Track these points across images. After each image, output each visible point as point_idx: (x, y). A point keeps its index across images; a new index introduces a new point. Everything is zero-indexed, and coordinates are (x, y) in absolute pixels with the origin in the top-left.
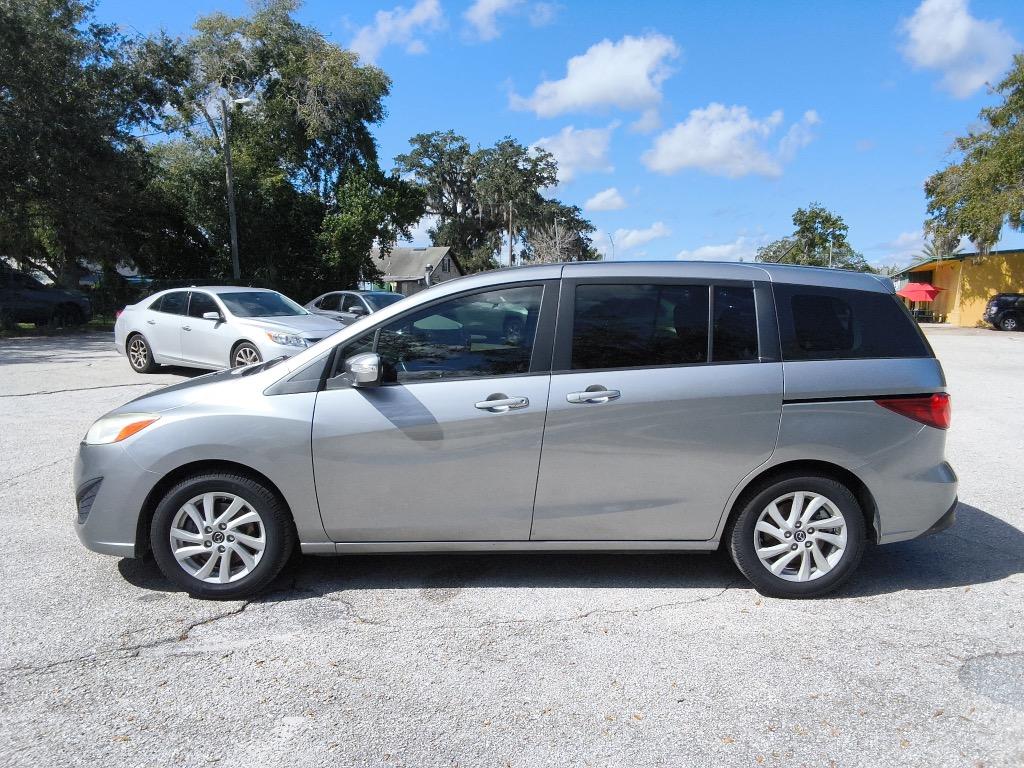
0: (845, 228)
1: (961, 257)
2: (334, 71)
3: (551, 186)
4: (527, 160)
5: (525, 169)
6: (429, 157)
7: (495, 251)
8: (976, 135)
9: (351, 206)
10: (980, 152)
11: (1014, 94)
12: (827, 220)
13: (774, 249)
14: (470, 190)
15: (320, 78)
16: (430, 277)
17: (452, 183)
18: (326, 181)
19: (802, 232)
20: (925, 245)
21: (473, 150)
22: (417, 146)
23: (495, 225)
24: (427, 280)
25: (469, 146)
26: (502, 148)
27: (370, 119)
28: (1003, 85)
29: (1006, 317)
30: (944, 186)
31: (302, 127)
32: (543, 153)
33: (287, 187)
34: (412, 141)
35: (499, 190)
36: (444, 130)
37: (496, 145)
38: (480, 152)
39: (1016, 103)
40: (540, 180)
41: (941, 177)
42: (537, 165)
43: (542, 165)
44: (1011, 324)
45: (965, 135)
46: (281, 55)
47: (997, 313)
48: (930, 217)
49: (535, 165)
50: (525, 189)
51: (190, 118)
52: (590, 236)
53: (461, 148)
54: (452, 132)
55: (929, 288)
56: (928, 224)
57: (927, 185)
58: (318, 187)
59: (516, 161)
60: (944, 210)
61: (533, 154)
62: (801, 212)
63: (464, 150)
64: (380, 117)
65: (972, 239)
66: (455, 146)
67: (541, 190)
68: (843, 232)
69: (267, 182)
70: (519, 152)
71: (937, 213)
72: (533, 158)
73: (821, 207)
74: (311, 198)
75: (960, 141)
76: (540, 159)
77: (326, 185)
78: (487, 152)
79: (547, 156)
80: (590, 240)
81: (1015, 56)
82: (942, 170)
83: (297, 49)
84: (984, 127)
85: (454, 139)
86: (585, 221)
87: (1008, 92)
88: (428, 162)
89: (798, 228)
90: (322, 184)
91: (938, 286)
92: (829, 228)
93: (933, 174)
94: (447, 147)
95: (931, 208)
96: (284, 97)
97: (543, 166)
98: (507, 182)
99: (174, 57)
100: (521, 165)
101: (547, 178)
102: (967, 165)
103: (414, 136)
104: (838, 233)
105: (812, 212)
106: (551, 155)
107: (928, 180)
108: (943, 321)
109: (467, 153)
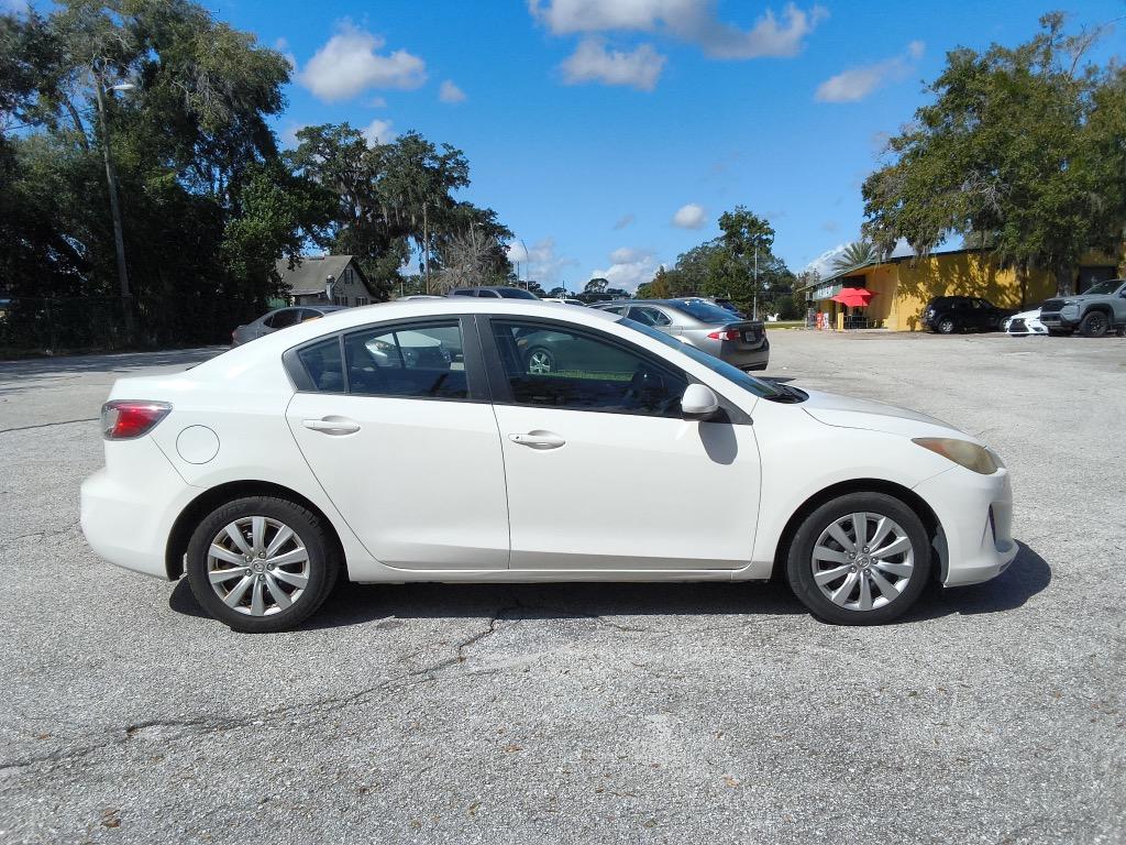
0: (772, 232)
1: (897, 260)
2: (228, 54)
3: (462, 187)
4: (434, 158)
5: (434, 168)
6: (321, 153)
7: (403, 260)
8: (909, 135)
9: (257, 209)
10: (915, 154)
11: (949, 92)
12: (753, 224)
13: (694, 255)
14: (370, 191)
15: (213, 62)
16: (333, 290)
17: (348, 183)
18: (221, 180)
19: (728, 237)
20: (846, 250)
21: (370, 145)
22: (305, 141)
23: (402, 230)
24: (328, 293)
25: (365, 141)
26: (404, 143)
27: (269, 110)
28: (939, 84)
29: (943, 320)
30: (882, 187)
31: (193, 119)
32: (451, 151)
33: (177, 188)
34: (299, 135)
35: (405, 192)
36: (337, 123)
37: (398, 140)
38: (379, 148)
39: (952, 102)
40: (451, 181)
41: (877, 179)
42: (445, 163)
43: (450, 164)
44: (948, 327)
45: (898, 135)
46: (162, 34)
47: (935, 317)
48: (867, 220)
49: (444, 163)
50: (434, 191)
51: (55, 108)
52: (507, 242)
53: (357, 142)
54: (346, 125)
55: (865, 293)
56: (865, 226)
57: (864, 187)
58: (212, 187)
59: (422, 159)
60: (880, 212)
61: (441, 152)
62: (727, 216)
63: (361, 145)
64: (279, 108)
65: (911, 241)
66: (351, 140)
67: (451, 192)
68: (770, 237)
69: (156, 182)
70: (426, 149)
71: (873, 216)
72: (441, 155)
73: (746, 210)
74: (206, 200)
75: (894, 141)
76: (448, 157)
77: (221, 186)
78: (388, 148)
79: (456, 154)
80: (508, 247)
81: (948, 54)
82: (879, 171)
83: (181, 27)
84: (917, 126)
85: (349, 133)
86: (501, 227)
87: (943, 91)
88: (319, 159)
89: (724, 233)
90: (217, 185)
91: (873, 290)
92: (756, 232)
93: (869, 174)
94: (342, 142)
95: (868, 210)
96: (169, 83)
97: (452, 165)
98: (413, 182)
99: (46, 36)
100: (427, 162)
101: (458, 178)
102: (904, 166)
103: (302, 129)
104: (764, 237)
105: (738, 216)
106: (460, 152)
107: (865, 181)
108: (880, 326)
109: (365, 149)
